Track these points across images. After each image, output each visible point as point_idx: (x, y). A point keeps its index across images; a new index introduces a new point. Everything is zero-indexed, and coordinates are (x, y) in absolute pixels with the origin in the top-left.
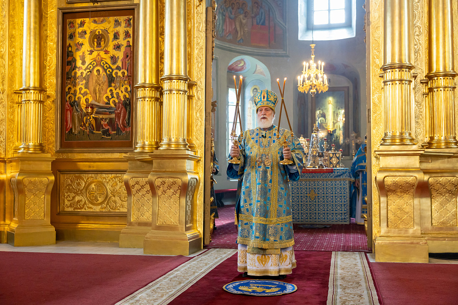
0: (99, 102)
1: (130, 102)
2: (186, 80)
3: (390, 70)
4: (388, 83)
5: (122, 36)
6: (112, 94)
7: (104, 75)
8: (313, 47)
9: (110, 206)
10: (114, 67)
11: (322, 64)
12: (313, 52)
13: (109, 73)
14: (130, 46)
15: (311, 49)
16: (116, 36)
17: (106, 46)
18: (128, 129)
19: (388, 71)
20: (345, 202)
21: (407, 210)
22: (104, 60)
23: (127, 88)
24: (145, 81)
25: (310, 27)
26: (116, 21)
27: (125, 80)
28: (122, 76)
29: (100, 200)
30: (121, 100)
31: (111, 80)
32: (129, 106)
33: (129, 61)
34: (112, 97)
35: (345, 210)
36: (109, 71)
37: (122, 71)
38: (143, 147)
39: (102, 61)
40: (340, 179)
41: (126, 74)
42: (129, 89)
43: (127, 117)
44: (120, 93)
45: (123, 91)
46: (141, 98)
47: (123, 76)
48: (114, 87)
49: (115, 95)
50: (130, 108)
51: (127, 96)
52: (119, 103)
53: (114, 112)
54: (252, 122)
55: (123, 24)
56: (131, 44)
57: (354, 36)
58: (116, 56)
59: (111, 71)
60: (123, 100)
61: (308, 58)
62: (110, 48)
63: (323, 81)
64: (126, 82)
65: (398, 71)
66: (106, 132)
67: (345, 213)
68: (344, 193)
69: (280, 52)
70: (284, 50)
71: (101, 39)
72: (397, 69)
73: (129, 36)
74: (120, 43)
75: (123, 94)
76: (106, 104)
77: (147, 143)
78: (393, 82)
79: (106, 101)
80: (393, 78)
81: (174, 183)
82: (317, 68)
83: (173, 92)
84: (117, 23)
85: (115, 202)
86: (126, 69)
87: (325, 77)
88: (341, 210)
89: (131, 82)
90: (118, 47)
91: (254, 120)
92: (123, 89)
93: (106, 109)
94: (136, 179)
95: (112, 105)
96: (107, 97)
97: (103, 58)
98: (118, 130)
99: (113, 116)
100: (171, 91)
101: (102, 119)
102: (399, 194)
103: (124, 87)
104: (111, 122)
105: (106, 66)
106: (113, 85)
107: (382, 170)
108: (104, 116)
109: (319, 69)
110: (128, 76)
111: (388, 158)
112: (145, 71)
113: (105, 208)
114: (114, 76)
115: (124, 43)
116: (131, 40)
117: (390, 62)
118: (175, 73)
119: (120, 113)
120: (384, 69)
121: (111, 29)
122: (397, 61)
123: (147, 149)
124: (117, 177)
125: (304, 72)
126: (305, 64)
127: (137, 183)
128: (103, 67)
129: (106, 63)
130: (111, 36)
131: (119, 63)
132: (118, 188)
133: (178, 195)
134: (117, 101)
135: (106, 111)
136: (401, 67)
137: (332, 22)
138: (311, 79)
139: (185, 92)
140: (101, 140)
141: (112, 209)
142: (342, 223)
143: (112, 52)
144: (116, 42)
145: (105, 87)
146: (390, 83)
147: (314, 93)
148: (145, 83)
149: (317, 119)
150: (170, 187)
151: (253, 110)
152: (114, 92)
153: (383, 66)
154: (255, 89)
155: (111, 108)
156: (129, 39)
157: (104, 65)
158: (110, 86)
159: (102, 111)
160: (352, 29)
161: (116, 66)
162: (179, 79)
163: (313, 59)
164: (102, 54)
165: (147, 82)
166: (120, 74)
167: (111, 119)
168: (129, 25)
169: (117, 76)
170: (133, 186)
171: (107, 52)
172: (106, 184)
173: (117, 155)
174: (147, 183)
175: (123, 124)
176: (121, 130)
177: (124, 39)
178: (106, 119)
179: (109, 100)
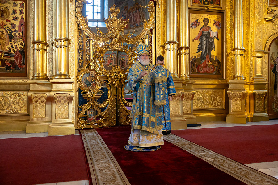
0: (3, 50)
1: (24, 51)
2: (68, 41)
4: (168, 50)
5: (18, 12)
6: (12, 46)
7: (6, 34)
9: (12, 111)
10: (13, 30)
14: (23, 19)
16: (14, 12)
17: (8, 17)
18: (24, 67)
19: (169, 44)
21: (177, 107)
22: (6, 25)
23: (22, 43)
24: (39, 40)
26: (14, 3)
27: (21, 38)
28: (18, 36)
29: (5, 107)
30: (18, 49)
31: (11, 37)
33: (23, 27)
34: (12, 48)
36: (10, 32)
37: (18, 33)
38: (38, 77)
39: (5, 26)
41: (21, 35)
42: (23, 44)
43: (22, 59)
44: (18, 45)
45: (20, 44)
47: (19, 36)
48: (13, 41)
49: (14, 47)
50: (24, 55)
51: (22, 48)
52: (17, 51)
55: (19, 6)
56: (24, 18)
58: (15, 24)
59: (11, 32)
60: (20, 49)
62: (11, 18)
64: (21, 39)
66: (8, 68)
71: (4, 13)
72: (172, 44)
73: (23, 13)
74: (17, 16)
75: (19, 46)
76: (8, 51)
77: (40, 74)
79: (8, 49)
80: (171, 48)
81: (66, 96)
84: (15, 5)
85: (15, 108)
89: (25, 40)
90: (15, 19)
92: (19, 43)
93: (8, 54)
94: (35, 95)
95: (12, 52)
96: (9, 47)
97: (5, 24)
98: (16, 66)
99: (13, 59)
101: (6, 60)
103: (20, 42)
104: (12, 62)
105: (8, 29)
106: (13, 40)
108: (7, 59)
110: (22, 36)
113: (8, 112)
114: (13, 35)
115: (20, 17)
116: (24, 15)
117: (169, 40)
119: (18, 57)
120: (166, 44)
121: (11, 8)
123: (40, 78)
124: (17, 94)
127: (36, 97)
128: (6, 30)
129: (8, 27)
130: (11, 12)
131: (17, 28)
132: (17, 100)
133: (67, 103)
134: (15, 50)
135: (8, 56)
137: (94, 18)
140: (5, 72)
141: (13, 112)
143: (12, 21)
144: (14, 16)
145: (7, 41)
150: (62, 99)
152: (14, 45)
153: (165, 42)
155: (12, 54)
156: (22, 15)
157: (6, 28)
158: (11, 41)
161: (14, 29)
162: (65, 40)
164: (5, 21)
166: (17, 34)
167: (12, 61)
168: (23, 7)
169: (15, 35)
170: (34, 99)
171: (8, 21)
172: (9, 98)
173: (16, 81)
174: (42, 97)
175: (19, 63)
176: (19, 67)
177: (20, 14)
178: (8, 60)
179: (10, 49)
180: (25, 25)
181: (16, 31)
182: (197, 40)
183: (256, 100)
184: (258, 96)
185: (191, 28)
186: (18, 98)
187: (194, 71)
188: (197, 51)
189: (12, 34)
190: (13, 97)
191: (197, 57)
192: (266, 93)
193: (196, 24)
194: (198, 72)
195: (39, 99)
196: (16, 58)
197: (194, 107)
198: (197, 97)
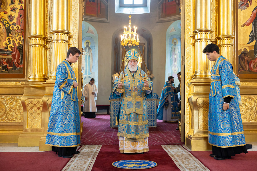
1: (22, 48)
2: (67, 33)
3: (199, 33)
4: (198, 41)
6: (9, 42)
7: (3, 28)
8: (130, 17)
9: (8, 119)
10: (11, 23)
11: (135, 28)
12: (130, 21)
13: (7, 27)
14: (22, 9)
15: (129, 18)
16: (13, 2)
17: (6, 8)
18: (22, 66)
19: (198, 33)
20: (153, 113)
22: (4, 18)
23: (20, 38)
24: (36, 33)
25: (122, 5)
27: (19, 32)
28: (16, 29)
30: (16, 46)
31: (9, 32)
32: (22, 50)
33: (22, 19)
34: (10, 44)
35: (154, 119)
36: (7, 26)
37: (17, 26)
38: (35, 78)
39: (2, 18)
40: (151, 100)
41: (20, 28)
42: (22, 39)
43: (20, 57)
44: (15, 41)
45: (18, 39)
46: (33, 45)
47: (18, 30)
48: (11, 37)
49: (11, 43)
50: (23, 52)
51: (21, 43)
52: (14, 48)
53: (10, 54)
54: (85, 63)
56: (24, 8)
57: (149, 12)
58: (13, 16)
59: (9, 26)
60: (18, 46)
61: (127, 24)
62: (8, 10)
63: (136, 39)
64: (20, 34)
65: (205, 34)
66: (5, 68)
67: (154, 121)
68: (153, 108)
69: (104, 19)
70: (106, 19)
71: (1, 3)
72: (204, 32)
73: (22, 2)
74: (15, 7)
75: (17, 42)
76: (5, 48)
77: (37, 75)
78: (201, 40)
79: (5, 46)
80: (201, 38)
82: (133, 30)
83: (59, 41)
85: (11, 115)
86: (20, 25)
87: (138, 36)
88: (152, 119)
89: (23, 34)
90: (14, 9)
91: (86, 62)
92: (17, 38)
93: (5, 51)
94: (29, 100)
95: (10, 49)
96: (6, 44)
97: (3, 16)
98: (13, 66)
99: (10, 57)
100: (57, 40)
101: (2, 58)
103: (18, 37)
104: (9, 61)
105: (5, 22)
106: (10, 35)
107: (195, 94)
108: (4, 57)
109: (134, 31)
110: (21, 30)
111: (199, 87)
112: (36, 26)
113: (4, 120)
114: (11, 29)
115: (19, 7)
116: (23, 5)
117: (199, 28)
118: (60, 28)
119: (15, 55)
120: (196, 32)
122: (203, 27)
123: (37, 79)
124: (13, 98)
125: (124, 32)
126: (125, 28)
127: (31, 102)
128: (3, 23)
129: (5, 20)
131: (15, 21)
132: (13, 106)
134: (13, 46)
135: (5, 53)
136: (206, 31)
137: (135, 3)
138: (129, 37)
139: (67, 41)
141: (9, 120)
142: (152, 127)
143: (10, 13)
144: (12, 6)
145: (4, 37)
146: (199, 40)
147: (131, 46)
148: (35, 35)
149: (125, 62)
151: (86, 56)
153: (195, 30)
154: (88, 42)
155: (8, 51)
156: (22, 4)
157: (4, 21)
158: (8, 36)
159: (2, 53)
160: (147, 8)
161: (12, 22)
162: (63, 32)
163: (130, 25)
164: (2, 13)
165: (38, 34)
166: (15, 28)
167: (9, 59)
169: (13, 29)
170: (28, 104)
171: (5, 13)
172: (5, 103)
173: (13, 84)
174: (38, 102)
175: (17, 62)
176: (16, 66)
177: (19, 4)
178: (5, 59)
179: (7, 46)
180: (24, 15)
181: (14, 24)
182: (248, 25)
185: (239, 10)
186: (15, 103)
187: (243, 69)
188: (248, 41)
189: (9, 28)
190: (9, 102)
191: (248, 50)
193: (247, 4)
194: (250, 71)
195: (35, 105)
196: (14, 56)
198: (248, 105)
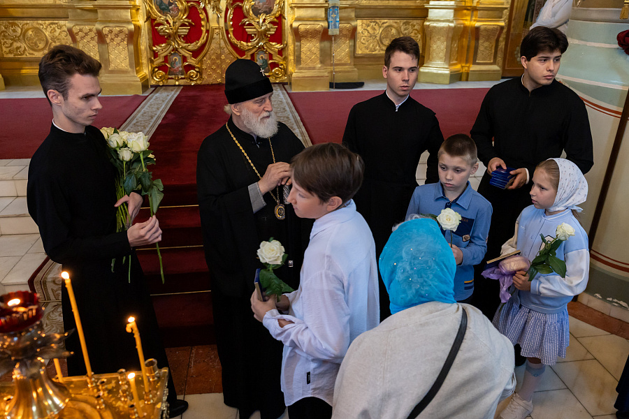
21: (315, 52)
29: (41, 46)
81: (121, 32)
94: (78, 27)
102: (309, 39)
107: (298, 19)
111: (302, 9)
124: (55, 24)
127: (81, 30)
132: (57, 34)
133: (125, 43)
150: (117, 35)
170: (77, 33)
172: (44, 31)
174: (91, 30)
183: (481, 42)
184: (484, 33)
186: (58, 31)
190: (49, 29)
192: (502, 28)
195: (86, 34)
197: (359, 52)
198: (371, 31)
